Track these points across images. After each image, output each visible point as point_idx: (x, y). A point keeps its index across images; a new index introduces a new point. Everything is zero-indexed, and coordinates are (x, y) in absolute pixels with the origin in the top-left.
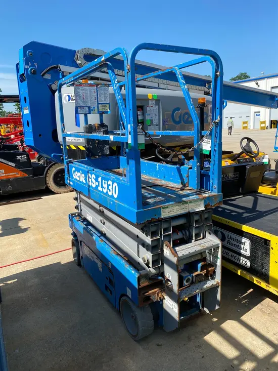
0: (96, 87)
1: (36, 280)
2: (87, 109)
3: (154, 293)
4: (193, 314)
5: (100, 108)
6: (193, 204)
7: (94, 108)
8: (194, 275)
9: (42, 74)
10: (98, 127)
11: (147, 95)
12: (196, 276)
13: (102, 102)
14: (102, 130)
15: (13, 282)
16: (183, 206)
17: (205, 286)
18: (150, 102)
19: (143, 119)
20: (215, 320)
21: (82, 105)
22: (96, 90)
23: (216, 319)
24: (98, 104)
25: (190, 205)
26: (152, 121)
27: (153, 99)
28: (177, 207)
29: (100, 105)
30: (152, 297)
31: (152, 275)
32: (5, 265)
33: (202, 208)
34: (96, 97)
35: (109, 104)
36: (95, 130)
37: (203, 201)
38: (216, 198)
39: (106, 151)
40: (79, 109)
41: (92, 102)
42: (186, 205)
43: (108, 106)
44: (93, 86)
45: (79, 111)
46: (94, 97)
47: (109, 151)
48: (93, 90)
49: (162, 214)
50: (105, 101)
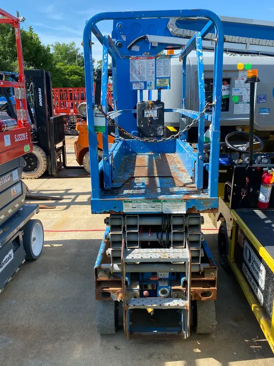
0: (154, 59)
1: (75, 250)
2: (143, 84)
3: (114, 292)
4: (168, 333)
5: (158, 83)
6: (168, 204)
7: (151, 83)
8: (173, 288)
9: (128, 47)
10: (152, 104)
11: (237, 65)
12: (174, 290)
13: (160, 77)
14: (157, 108)
15: (58, 246)
16: (154, 204)
17: (167, 304)
18: (241, 74)
19: (229, 95)
20: (198, 351)
21: (138, 80)
22: (154, 63)
23: (200, 351)
24: (156, 78)
25: (165, 204)
26: (241, 98)
27: (244, 70)
28: (145, 204)
29: (158, 80)
30: (113, 295)
31: (114, 271)
32: (66, 230)
33: (183, 211)
34: (154, 70)
35: (169, 78)
36: (148, 108)
37: (185, 203)
38: (207, 203)
39: (159, 132)
40: (134, 85)
41: (148, 76)
42: (158, 204)
43: (167, 80)
44: (152, 58)
45: (133, 87)
46: (151, 71)
47: (163, 132)
48: (151, 63)
49: (124, 208)
50: (164, 74)
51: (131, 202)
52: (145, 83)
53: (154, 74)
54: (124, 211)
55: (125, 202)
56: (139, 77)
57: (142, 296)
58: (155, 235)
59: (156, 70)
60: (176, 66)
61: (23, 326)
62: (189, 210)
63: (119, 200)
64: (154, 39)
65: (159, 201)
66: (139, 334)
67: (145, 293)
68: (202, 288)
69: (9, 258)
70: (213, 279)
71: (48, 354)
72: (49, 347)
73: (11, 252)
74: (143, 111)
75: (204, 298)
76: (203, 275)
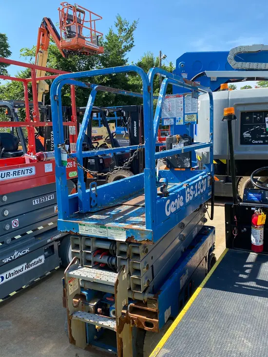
0: (183, 97)
2: (173, 120)
5: (186, 119)
7: (180, 118)
10: (178, 138)
13: (188, 113)
14: (183, 141)
16: (101, 230)
21: (168, 116)
22: (183, 101)
25: (109, 231)
29: (186, 116)
33: (123, 239)
34: (183, 107)
35: (197, 113)
36: (176, 142)
37: (125, 232)
38: (142, 234)
39: (185, 164)
40: (165, 121)
41: (177, 113)
42: (104, 230)
43: (195, 115)
44: (180, 96)
45: (164, 123)
46: (180, 108)
47: (189, 164)
48: (180, 101)
49: (80, 230)
50: (192, 111)
51: (84, 225)
52: (175, 119)
53: (183, 111)
54: (80, 233)
55: (80, 225)
56: (169, 114)
57: (96, 312)
58: (107, 258)
59: (184, 108)
60: (223, 100)
61: (27, 318)
62: (128, 238)
63: (76, 223)
64: (213, 75)
65: (105, 228)
66: (95, 349)
67: (99, 310)
68: (145, 318)
69: (38, 262)
70: (155, 310)
71: (26, 344)
72: (32, 338)
73: (42, 257)
74: (171, 144)
75: (146, 328)
76: (146, 305)
